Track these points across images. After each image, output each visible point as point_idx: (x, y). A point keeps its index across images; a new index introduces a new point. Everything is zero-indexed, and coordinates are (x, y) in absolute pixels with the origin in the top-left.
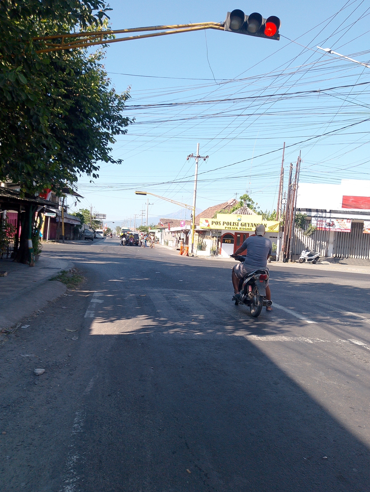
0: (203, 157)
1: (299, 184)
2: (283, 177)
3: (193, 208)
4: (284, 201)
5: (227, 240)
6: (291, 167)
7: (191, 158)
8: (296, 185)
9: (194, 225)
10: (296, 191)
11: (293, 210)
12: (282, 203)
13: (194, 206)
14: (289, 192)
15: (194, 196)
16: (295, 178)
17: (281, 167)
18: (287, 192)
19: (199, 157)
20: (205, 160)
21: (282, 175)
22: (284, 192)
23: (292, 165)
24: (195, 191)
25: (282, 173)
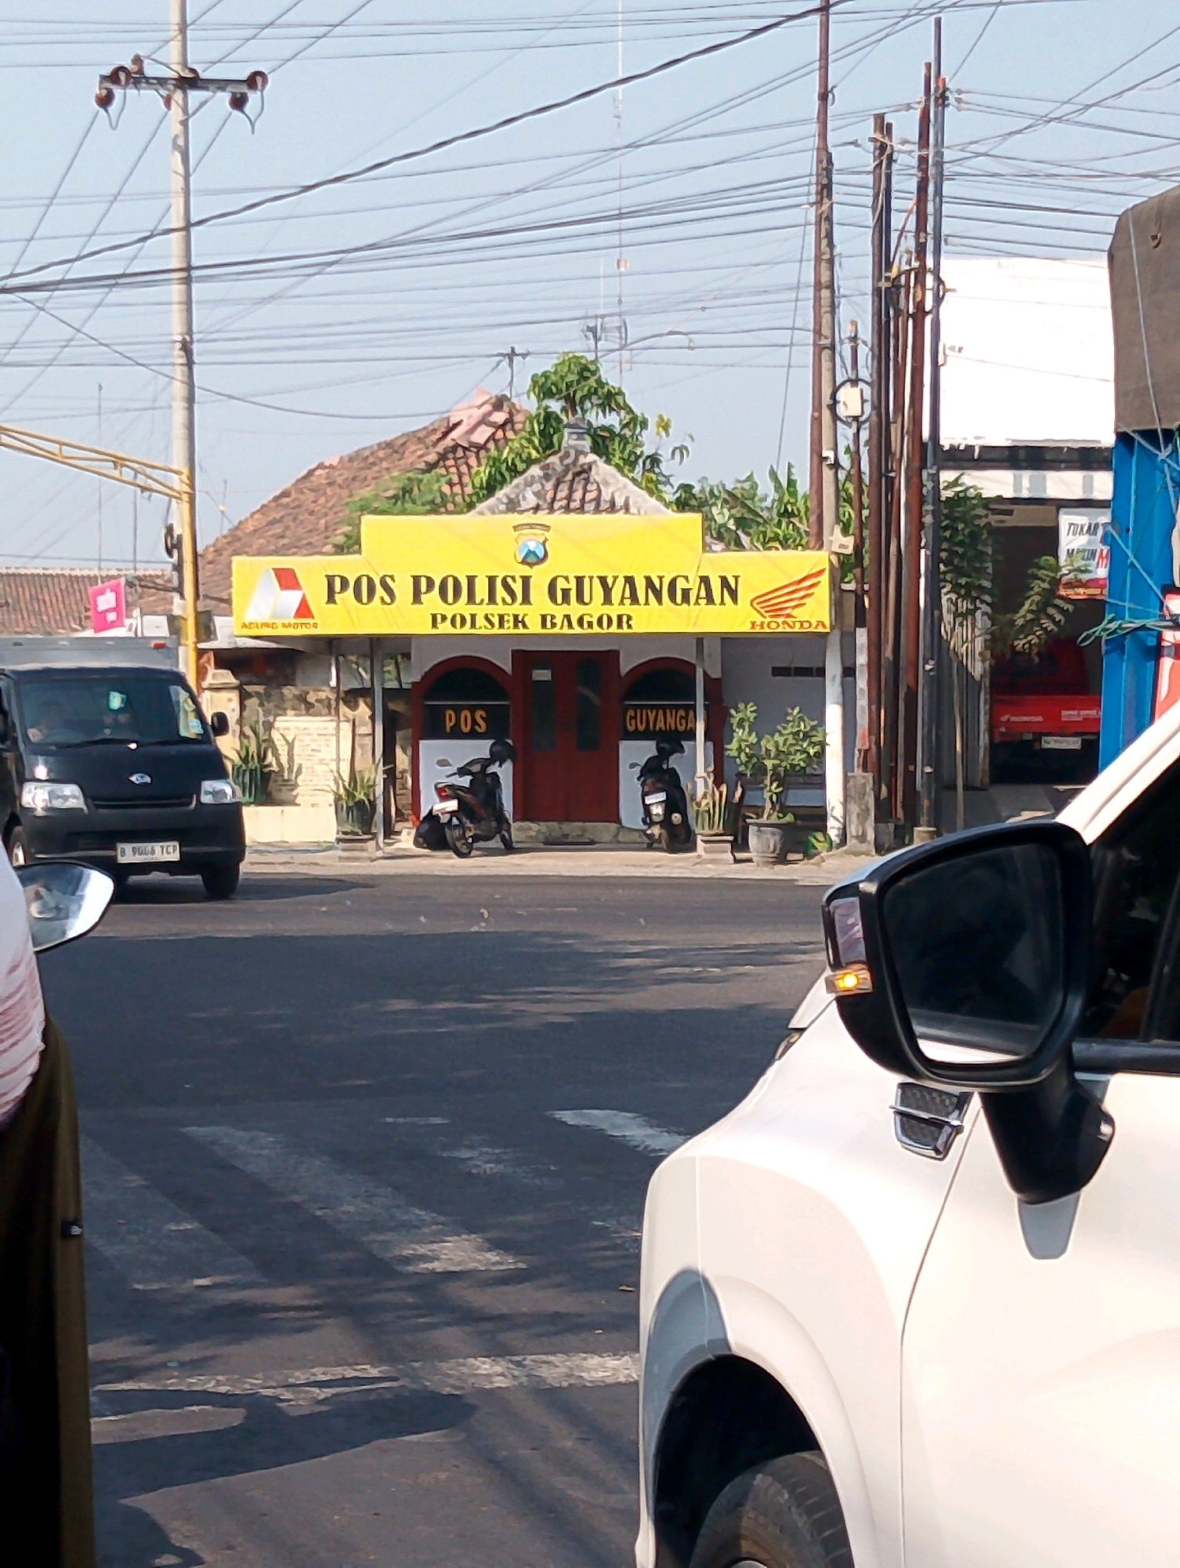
0: (221, 84)
1: (951, 268)
2: (829, 219)
3: (178, 483)
4: (851, 401)
5: (458, 710)
6: (882, 148)
7: (132, 92)
8: (930, 280)
9: (198, 614)
10: (928, 320)
11: (916, 464)
12: (835, 417)
13: (178, 461)
14: (882, 330)
15: (179, 389)
16: (912, 224)
17: (815, 141)
18: (866, 333)
19: (190, 82)
20: (238, 102)
21: (825, 207)
22: (846, 331)
23: (889, 126)
24: (186, 348)
25: (825, 189)
